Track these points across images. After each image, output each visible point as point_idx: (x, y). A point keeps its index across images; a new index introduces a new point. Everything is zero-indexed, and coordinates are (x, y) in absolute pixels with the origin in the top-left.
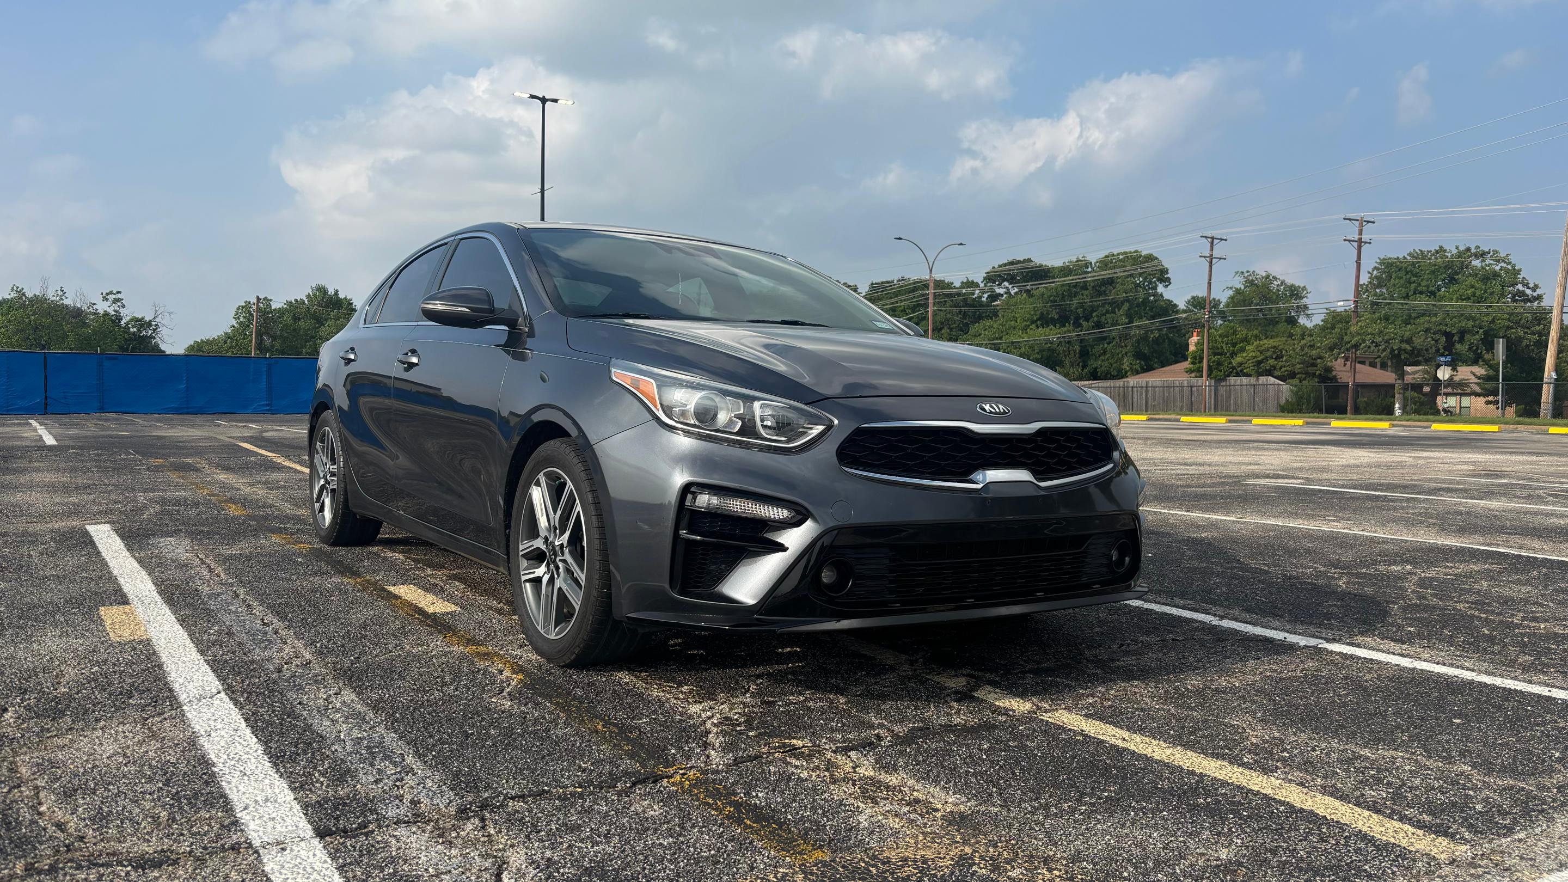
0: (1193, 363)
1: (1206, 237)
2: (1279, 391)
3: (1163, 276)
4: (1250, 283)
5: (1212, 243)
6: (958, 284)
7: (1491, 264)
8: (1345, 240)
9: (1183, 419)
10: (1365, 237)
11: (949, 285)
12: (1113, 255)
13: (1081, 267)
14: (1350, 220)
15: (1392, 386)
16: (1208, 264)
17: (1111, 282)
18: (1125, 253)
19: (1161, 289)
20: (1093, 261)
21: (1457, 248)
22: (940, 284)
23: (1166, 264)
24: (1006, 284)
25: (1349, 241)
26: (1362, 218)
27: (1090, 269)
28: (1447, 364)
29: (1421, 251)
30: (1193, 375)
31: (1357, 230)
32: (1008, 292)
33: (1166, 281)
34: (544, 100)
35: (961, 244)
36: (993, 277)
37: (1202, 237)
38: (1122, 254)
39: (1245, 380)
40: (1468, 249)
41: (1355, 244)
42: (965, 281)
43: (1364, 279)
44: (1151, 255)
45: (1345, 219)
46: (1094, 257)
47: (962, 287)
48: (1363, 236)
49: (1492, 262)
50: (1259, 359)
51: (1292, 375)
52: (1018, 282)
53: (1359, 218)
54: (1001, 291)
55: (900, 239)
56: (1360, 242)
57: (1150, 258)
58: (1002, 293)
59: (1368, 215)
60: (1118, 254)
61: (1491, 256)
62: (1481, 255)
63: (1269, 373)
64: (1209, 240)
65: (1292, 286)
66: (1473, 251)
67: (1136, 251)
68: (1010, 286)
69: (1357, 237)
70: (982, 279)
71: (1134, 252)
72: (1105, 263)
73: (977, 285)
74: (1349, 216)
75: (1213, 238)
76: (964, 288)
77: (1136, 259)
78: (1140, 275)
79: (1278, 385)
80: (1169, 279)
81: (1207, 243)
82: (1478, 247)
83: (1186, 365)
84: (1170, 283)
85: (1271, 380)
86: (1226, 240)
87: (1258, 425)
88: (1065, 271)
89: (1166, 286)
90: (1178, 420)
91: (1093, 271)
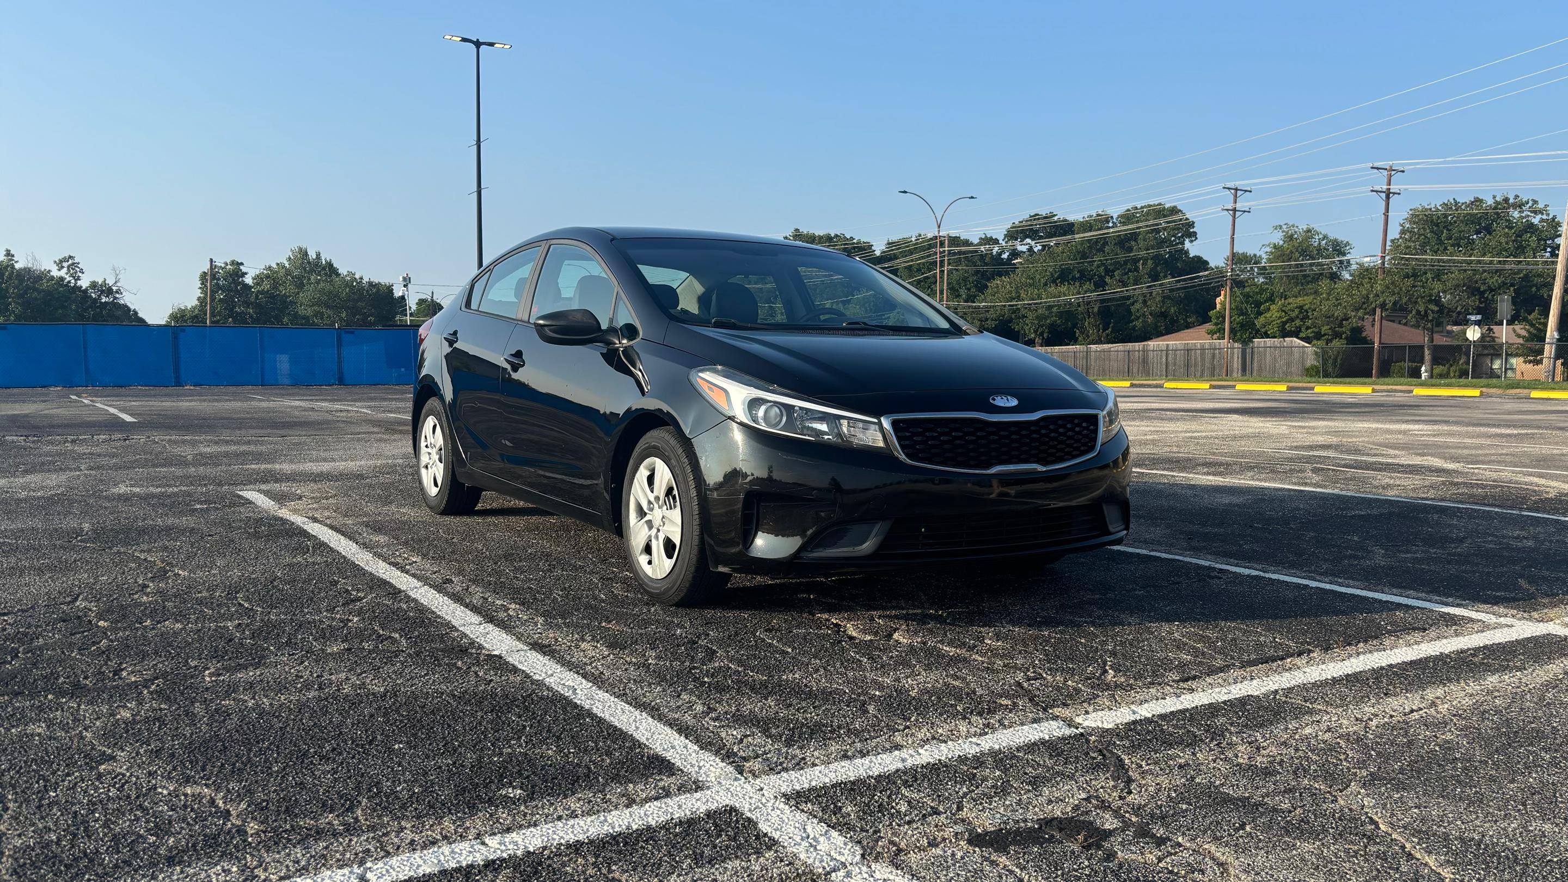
0: (1216, 324)
1: (1229, 189)
2: (1304, 352)
3: (1187, 230)
4: (1290, 238)
5: (1236, 196)
6: (976, 241)
7: (1528, 216)
8: (1372, 191)
9: (1167, 385)
10: (1394, 188)
11: (967, 243)
12: (1136, 208)
13: (1100, 221)
14: (1378, 169)
15: (1421, 348)
16: (1231, 218)
17: (1134, 236)
18: (1150, 206)
19: (1187, 245)
20: (1115, 216)
21: (1494, 197)
22: (955, 241)
23: (1191, 216)
24: (1028, 240)
25: (1377, 191)
26: (1391, 167)
27: (1111, 225)
28: (1478, 323)
29: (1455, 201)
30: (1215, 336)
31: (1386, 180)
32: (1030, 249)
33: (1193, 236)
34: (478, 44)
35: (972, 197)
36: (1015, 234)
37: (1224, 188)
38: (1145, 207)
39: (1269, 342)
40: (1506, 200)
41: (1383, 195)
42: (983, 236)
43: (1394, 233)
44: (1175, 207)
45: (1372, 168)
46: (1115, 211)
47: (980, 244)
48: (1391, 187)
49: (1529, 213)
50: (1284, 320)
51: (1318, 336)
52: (1041, 237)
53: (1388, 168)
54: (1024, 248)
55: (905, 192)
56: (1388, 194)
57: (1174, 211)
58: (1025, 250)
59: (1397, 163)
60: (1142, 207)
61: (1530, 207)
62: (1520, 205)
63: (1296, 334)
64: (1233, 191)
65: (1336, 240)
66: (1511, 201)
67: (1160, 204)
68: (1034, 242)
69: (1385, 187)
70: (1003, 237)
71: (1158, 205)
72: (1127, 218)
73: (996, 242)
74: (1376, 165)
75: (1236, 190)
76: (981, 245)
77: (1160, 212)
78: (1165, 229)
79: (1304, 347)
80: (1195, 234)
81: (1229, 195)
82: (1517, 196)
83: (1208, 326)
84: (1196, 238)
85: (1296, 341)
86: (1250, 191)
87: (1242, 391)
88: (1087, 226)
89: (1191, 241)
90: (1161, 386)
91: (1115, 225)
